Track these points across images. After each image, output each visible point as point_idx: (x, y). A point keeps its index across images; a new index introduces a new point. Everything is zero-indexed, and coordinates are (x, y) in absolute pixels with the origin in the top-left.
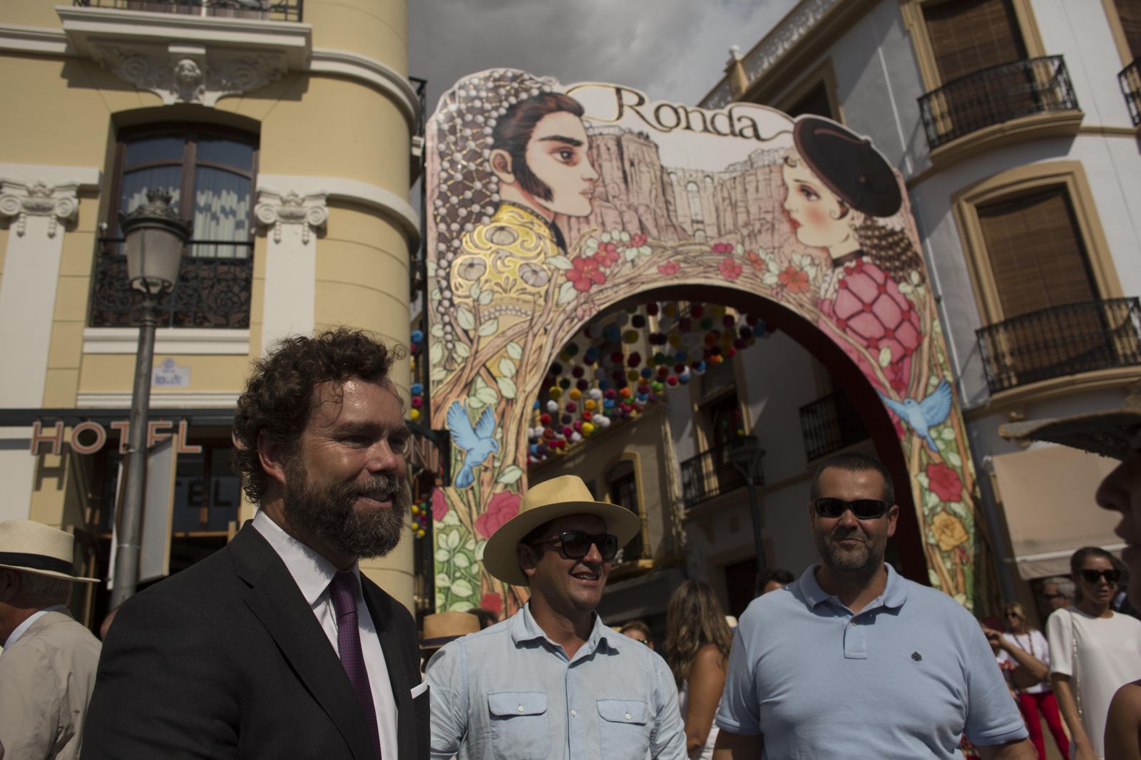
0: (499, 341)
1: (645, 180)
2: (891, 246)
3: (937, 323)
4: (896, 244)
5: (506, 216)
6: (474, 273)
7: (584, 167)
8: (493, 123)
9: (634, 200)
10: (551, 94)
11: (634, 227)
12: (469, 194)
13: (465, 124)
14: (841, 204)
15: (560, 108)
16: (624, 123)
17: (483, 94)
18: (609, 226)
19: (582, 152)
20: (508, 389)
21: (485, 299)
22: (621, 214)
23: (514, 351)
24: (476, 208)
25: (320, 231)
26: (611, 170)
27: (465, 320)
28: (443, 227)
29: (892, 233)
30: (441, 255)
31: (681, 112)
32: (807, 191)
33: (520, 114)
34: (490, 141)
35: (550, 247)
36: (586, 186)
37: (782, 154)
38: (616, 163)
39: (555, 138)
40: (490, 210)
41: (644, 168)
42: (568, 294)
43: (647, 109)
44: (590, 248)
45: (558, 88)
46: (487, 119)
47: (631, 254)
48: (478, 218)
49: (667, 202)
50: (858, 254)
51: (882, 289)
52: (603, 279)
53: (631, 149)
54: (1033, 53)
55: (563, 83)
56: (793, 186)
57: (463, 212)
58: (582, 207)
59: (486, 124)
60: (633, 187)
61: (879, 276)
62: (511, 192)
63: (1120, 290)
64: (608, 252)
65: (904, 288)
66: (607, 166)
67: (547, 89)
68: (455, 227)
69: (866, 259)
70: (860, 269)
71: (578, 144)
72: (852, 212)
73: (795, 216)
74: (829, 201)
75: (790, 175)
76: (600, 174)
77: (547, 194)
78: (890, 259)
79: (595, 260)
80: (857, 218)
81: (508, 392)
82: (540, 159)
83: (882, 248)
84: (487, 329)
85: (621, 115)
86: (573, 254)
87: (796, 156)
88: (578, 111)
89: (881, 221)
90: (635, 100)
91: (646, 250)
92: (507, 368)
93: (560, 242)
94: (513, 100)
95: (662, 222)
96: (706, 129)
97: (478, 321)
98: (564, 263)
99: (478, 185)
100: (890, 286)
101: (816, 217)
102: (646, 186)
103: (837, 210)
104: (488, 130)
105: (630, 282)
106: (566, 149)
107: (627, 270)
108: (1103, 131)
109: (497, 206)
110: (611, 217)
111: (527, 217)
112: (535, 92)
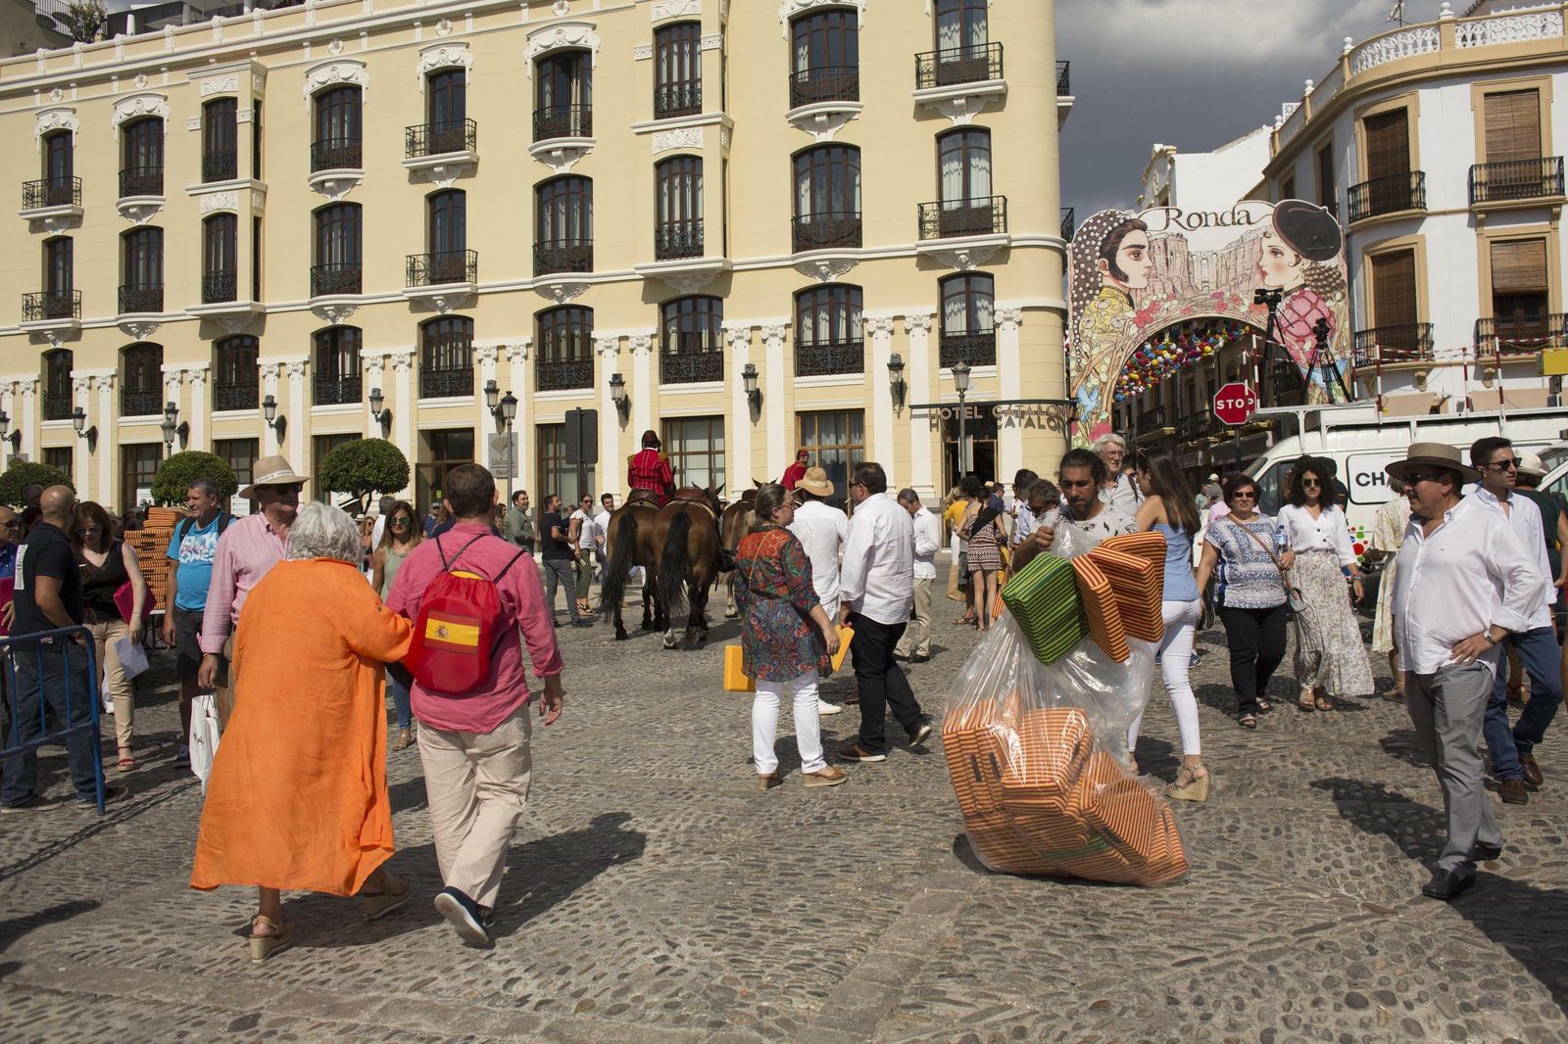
0: (1101, 356)
1: (1178, 262)
2: (1326, 279)
3: (1347, 322)
4: (1330, 276)
5: (1103, 294)
6: (1090, 325)
7: (1145, 260)
8: (1100, 243)
9: (1171, 275)
10: (1130, 220)
11: (1170, 290)
12: (1088, 285)
13: (1087, 247)
14: (1297, 256)
15: (1135, 228)
16: (1168, 231)
17: (1095, 228)
18: (1157, 291)
19: (1144, 252)
20: (1104, 378)
21: (1095, 337)
22: (1163, 284)
23: (1107, 360)
24: (1091, 292)
25: (1020, 323)
26: (1160, 259)
27: (1085, 347)
28: (1076, 304)
29: (1330, 269)
30: (1074, 318)
31: (1203, 216)
32: (1275, 252)
33: (1114, 236)
34: (1098, 254)
35: (1127, 307)
36: (1146, 270)
37: (1263, 230)
38: (1163, 256)
39: (1131, 246)
40: (1098, 292)
41: (1178, 255)
42: (1134, 330)
43: (1183, 220)
44: (1146, 305)
45: (1134, 216)
46: (1097, 241)
47: (1167, 305)
48: (1091, 298)
49: (1189, 273)
50: (1304, 286)
51: (1314, 306)
52: (1152, 320)
53: (1171, 245)
54: (1413, 169)
55: (1137, 212)
56: (1266, 249)
57: (1085, 295)
58: (1143, 283)
59: (1095, 246)
60: (1171, 267)
61: (1313, 298)
62: (1108, 281)
63: (1428, 317)
64: (1155, 306)
65: (1329, 303)
66: (1157, 257)
67: (1128, 218)
68: (1081, 303)
69: (1306, 289)
70: (1302, 296)
71: (1143, 247)
72: (1304, 260)
73: (1264, 269)
74: (1289, 255)
75: (1266, 243)
76: (1154, 263)
77: (1126, 279)
78: (1323, 287)
79: (1148, 311)
80: (1306, 263)
81: (1104, 379)
82: (1123, 260)
83: (1321, 280)
84: (1095, 351)
85: (1167, 225)
86: (1136, 308)
87: (1272, 230)
88: (1144, 228)
89: (1322, 263)
90: (1176, 213)
91: (1175, 302)
92: (1104, 368)
93: (1131, 304)
94: (1110, 228)
95: (1185, 285)
96: (1217, 224)
97: (1092, 348)
98: (1132, 314)
99: (1092, 279)
100: (1320, 305)
101: (1278, 267)
102: (1178, 265)
103: (1294, 260)
104: (1097, 248)
105: (1165, 320)
106: (1136, 251)
107: (1164, 314)
108: (1444, 213)
109: (1101, 289)
110: (1158, 286)
111: (1116, 292)
112: (1122, 221)
